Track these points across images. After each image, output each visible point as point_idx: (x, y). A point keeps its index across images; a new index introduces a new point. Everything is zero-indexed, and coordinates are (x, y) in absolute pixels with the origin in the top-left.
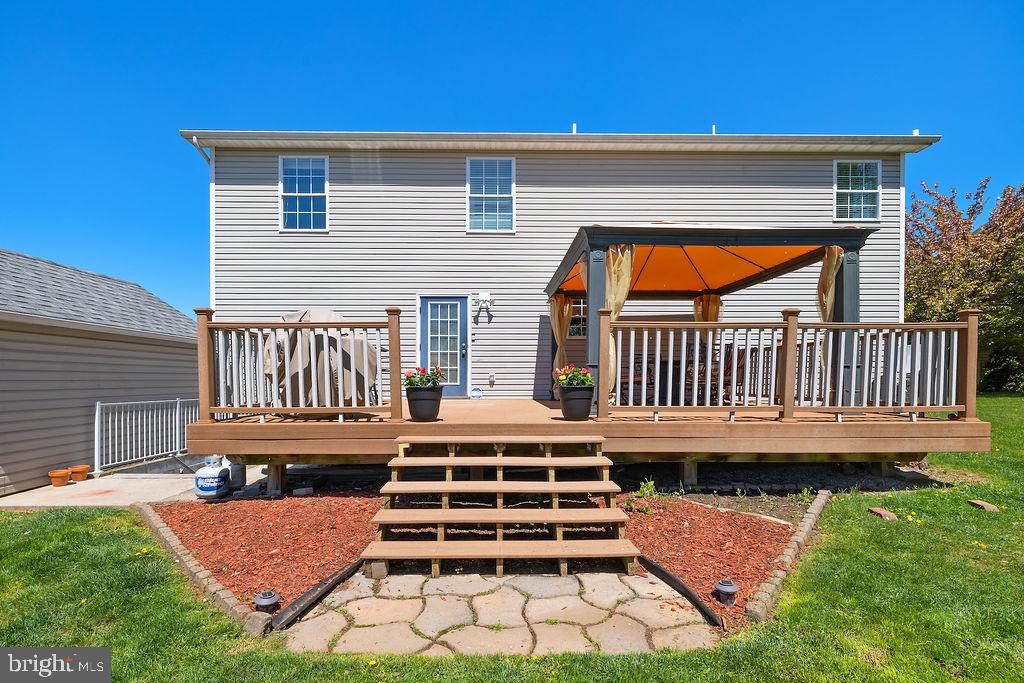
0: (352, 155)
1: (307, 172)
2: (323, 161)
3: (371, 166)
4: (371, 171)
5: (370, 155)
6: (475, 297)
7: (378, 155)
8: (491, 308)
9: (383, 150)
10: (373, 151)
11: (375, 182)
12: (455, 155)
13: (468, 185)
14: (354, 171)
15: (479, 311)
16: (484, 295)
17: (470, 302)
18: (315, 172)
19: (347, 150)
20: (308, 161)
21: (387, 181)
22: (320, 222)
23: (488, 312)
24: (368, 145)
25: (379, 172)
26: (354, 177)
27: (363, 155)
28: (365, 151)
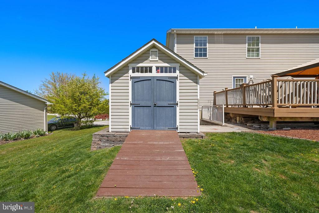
0: (215, 35)
1: (202, 41)
2: (206, 37)
3: (220, 39)
4: (220, 40)
5: (220, 35)
6: (249, 77)
7: (222, 35)
8: (253, 80)
9: (224, 34)
10: (221, 34)
11: (221, 43)
12: (239, 35)
13: (247, 44)
14: (215, 40)
15: (250, 81)
16: (252, 76)
17: (247, 78)
18: (204, 41)
19: (214, 34)
20: (202, 37)
21: (224, 43)
22: (205, 55)
23: (252, 81)
24: (220, 32)
25: (223, 40)
26: (215, 42)
27: (218, 35)
28: (219, 34)
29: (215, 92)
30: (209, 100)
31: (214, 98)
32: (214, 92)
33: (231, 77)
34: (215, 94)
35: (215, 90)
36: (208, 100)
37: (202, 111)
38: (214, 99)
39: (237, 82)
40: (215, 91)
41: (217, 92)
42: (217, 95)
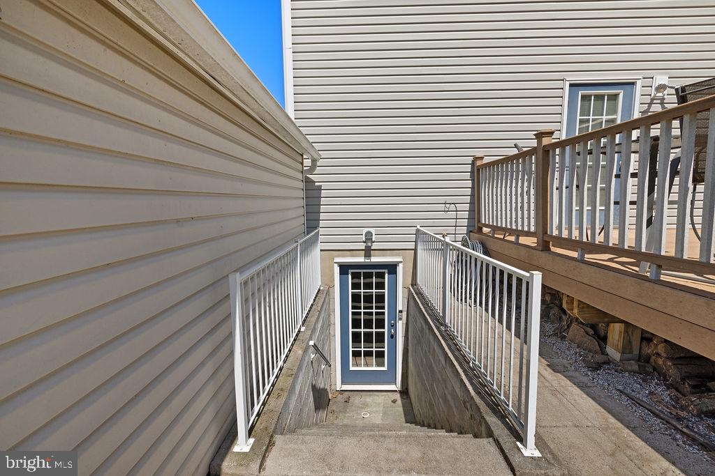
29: (479, 163)
30: (449, 199)
31: (473, 188)
32: (473, 164)
33: (559, 84)
34: (478, 171)
35: (479, 153)
36: (442, 199)
37: (415, 250)
38: (472, 195)
39: (585, 111)
40: (476, 159)
41: (486, 160)
42: (484, 174)
